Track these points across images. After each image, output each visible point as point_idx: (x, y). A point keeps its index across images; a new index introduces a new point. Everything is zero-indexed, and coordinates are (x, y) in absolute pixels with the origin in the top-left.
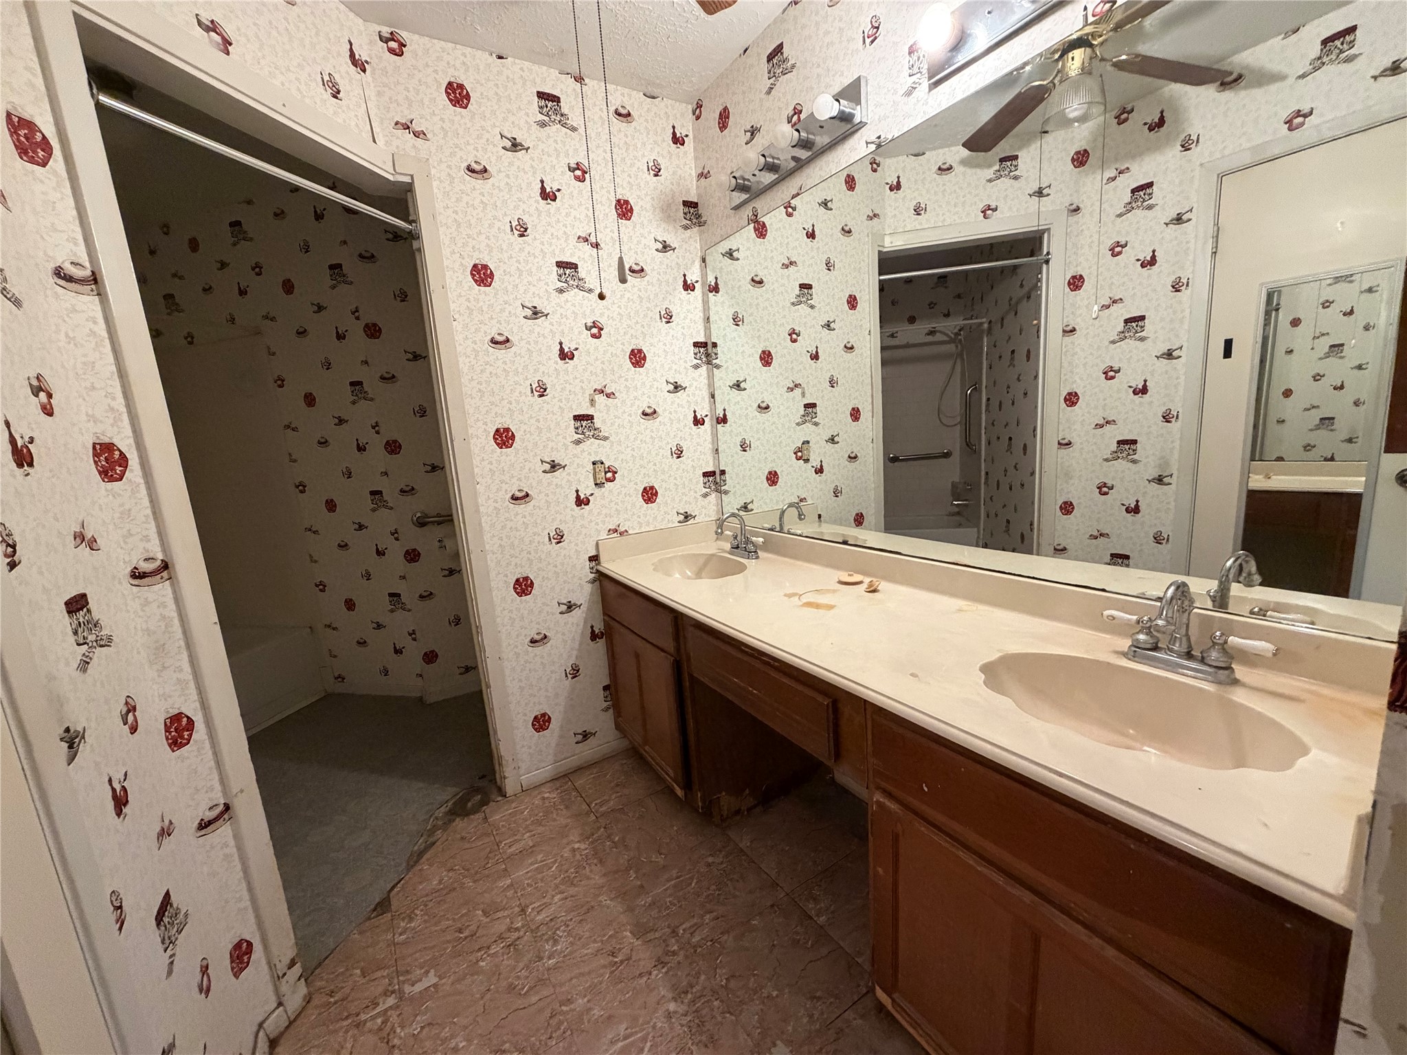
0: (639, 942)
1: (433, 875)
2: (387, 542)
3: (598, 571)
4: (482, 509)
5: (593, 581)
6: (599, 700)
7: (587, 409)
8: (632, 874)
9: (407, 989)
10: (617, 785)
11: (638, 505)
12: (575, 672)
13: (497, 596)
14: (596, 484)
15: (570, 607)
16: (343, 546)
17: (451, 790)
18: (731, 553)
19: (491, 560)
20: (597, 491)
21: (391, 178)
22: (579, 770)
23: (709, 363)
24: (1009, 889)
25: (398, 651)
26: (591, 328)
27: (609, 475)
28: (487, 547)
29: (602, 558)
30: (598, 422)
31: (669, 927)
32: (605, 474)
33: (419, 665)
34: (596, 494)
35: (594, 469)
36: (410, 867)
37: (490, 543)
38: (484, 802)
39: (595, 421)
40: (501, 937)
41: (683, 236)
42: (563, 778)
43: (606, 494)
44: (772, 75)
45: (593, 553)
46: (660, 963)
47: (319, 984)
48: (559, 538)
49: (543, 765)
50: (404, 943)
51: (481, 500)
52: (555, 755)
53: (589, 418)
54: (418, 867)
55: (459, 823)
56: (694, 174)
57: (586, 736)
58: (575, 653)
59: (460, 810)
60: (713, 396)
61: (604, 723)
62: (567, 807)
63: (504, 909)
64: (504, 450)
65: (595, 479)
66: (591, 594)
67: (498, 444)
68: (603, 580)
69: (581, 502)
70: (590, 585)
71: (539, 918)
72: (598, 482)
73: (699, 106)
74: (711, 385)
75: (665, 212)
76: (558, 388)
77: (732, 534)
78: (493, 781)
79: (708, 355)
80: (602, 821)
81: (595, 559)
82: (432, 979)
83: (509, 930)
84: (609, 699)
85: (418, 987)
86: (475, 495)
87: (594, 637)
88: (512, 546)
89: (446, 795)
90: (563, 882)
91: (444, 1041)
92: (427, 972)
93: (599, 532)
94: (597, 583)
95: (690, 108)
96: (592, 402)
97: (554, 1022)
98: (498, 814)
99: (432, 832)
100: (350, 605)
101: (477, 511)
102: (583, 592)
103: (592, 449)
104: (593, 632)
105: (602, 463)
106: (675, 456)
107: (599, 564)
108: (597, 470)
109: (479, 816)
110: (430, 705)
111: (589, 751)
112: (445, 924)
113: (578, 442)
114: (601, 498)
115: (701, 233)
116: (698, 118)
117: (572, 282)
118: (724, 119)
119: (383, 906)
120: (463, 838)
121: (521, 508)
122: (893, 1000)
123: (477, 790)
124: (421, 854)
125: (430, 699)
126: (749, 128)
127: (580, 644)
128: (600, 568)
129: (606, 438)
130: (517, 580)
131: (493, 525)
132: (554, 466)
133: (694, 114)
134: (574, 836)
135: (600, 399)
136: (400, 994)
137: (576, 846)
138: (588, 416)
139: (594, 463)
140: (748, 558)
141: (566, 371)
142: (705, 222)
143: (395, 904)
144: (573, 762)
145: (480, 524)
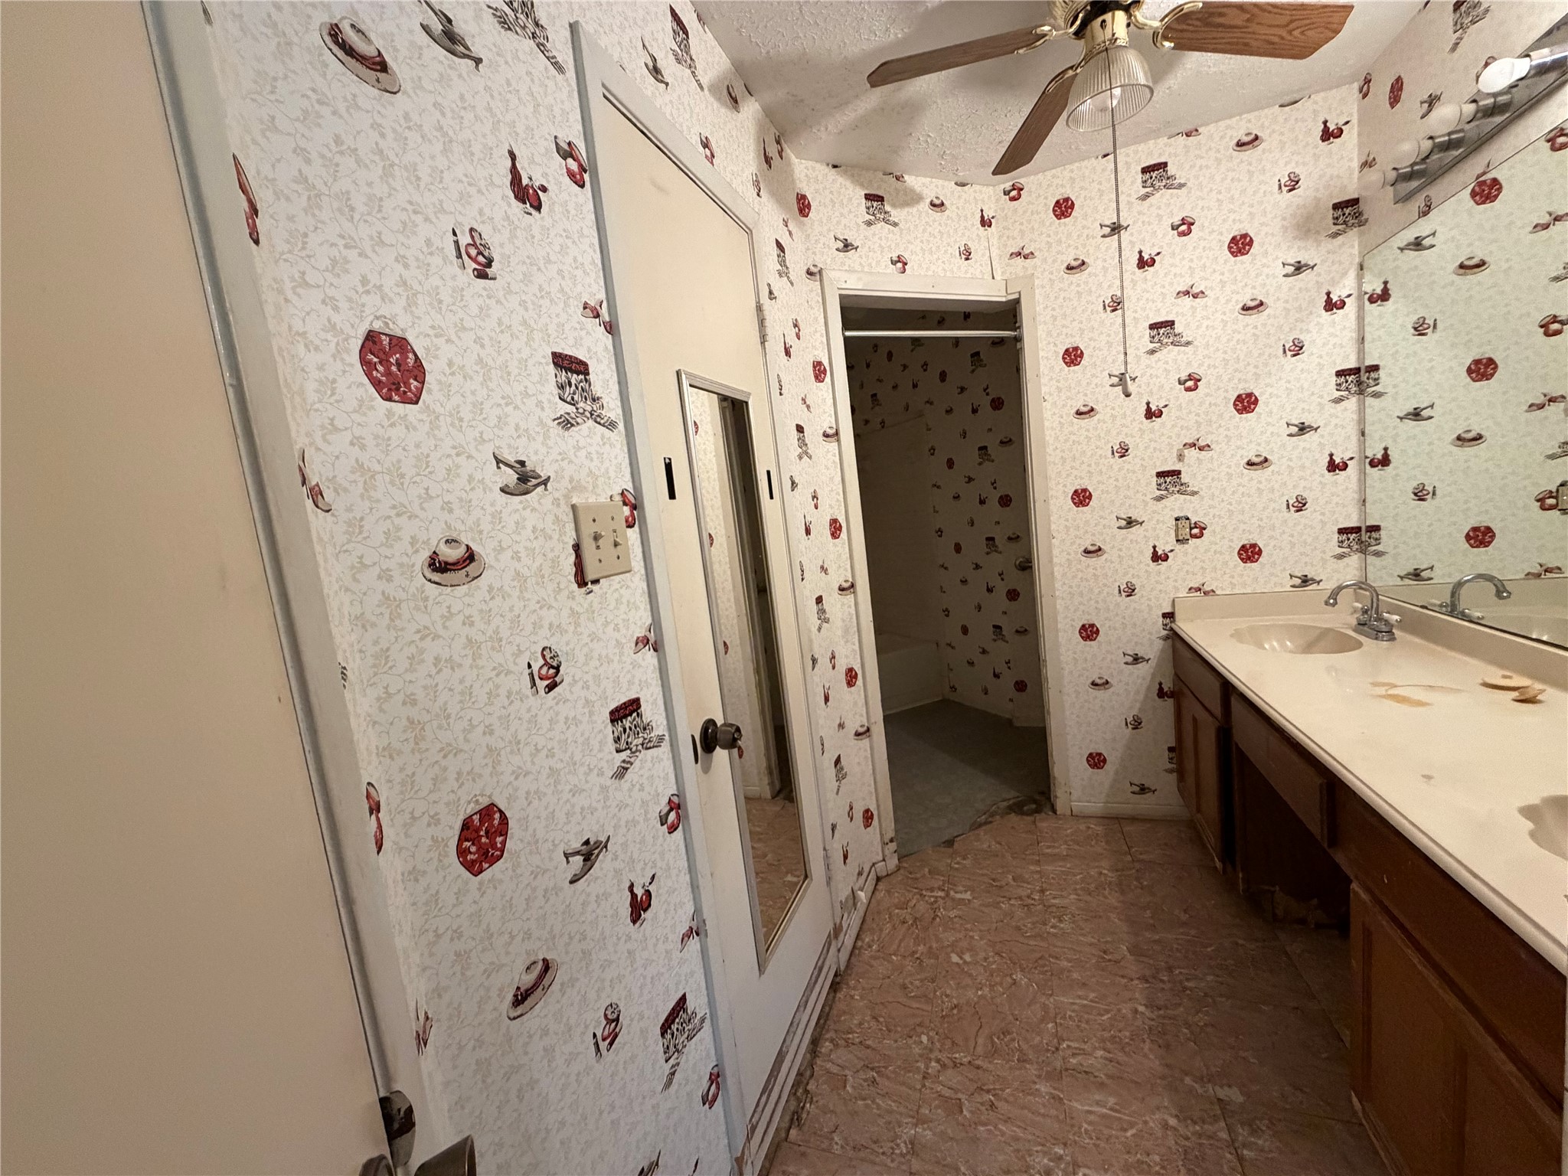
0: (1132, 958)
1: (984, 841)
2: (995, 581)
3: (1172, 629)
4: (1055, 560)
5: (1166, 638)
6: (1164, 761)
7: (1174, 464)
8: (1148, 913)
9: (952, 893)
10: (1166, 844)
11: (1231, 564)
12: (1137, 724)
13: (1062, 638)
14: (1178, 541)
15: (1137, 659)
16: (964, 582)
17: (1013, 794)
18: (1355, 630)
19: (1060, 605)
20: (1178, 547)
21: (1004, 299)
22: (1133, 819)
23: (1361, 392)
24: (1440, 991)
25: (996, 676)
26: (1186, 381)
27: (1195, 531)
28: (1057, 593)
29: (1178, 616)
30: (1185, 478)
31: (1166, 962)
32: (1191, 530)
33: (1012, 692)
34: (1177, 550)
35: (1177, 525)
36: (971, 830)
37: (1060, 589)
38: (1038, 811)
39: (1182, 476)
40: (1020, 898)
41: (1330, 246)
42: (1114, 821)
43: (1190, 550)
44: (1459, 27)
45: (1168, 610)
46: (1144, 979)
47: (905, 865)
48: (1130, 591)
49: (1093, 800)
50: (957, 869)
51: (1056, 552)
52: (1108, 795)
53: (1176, 473)
54: (976, 832)
55: (1014, 818)
56: (1356, 164)
57: (1143, 790)
58: (1138, 705)
59: (1017, 808)
60: (1363, 434)
61: (1166, 785)
62: (1107, 842)
63: (1028, 883)
64: (1081, 509)
65: (1177, 535)
66: (1163, 651)
67: (1075, 504)
68: (1175, 640)
69: (1156, 557)
70: (1161, 642)
71: (1053, 901)
72: (1181, 538)
73: (1367, 81)
74: (1362, 421)
75: (1304, 227)
76: (1141, 447)
77: (1360, 606)
78: (1049, 799)
79: (1359, 383)
80: (1137, 865)
81: (1169, 616)
82: (968, 896)
83: (1029, 897)
84: (1174, 761)
85: (959, 896)
86: (1050, 547)
87: (1161, 694)
88: (1081, 594)
89: (1011, 794)
90: (1082, 889)
91: (966, 930)
92: (966, 891)
93: (1177, 589)
94: (1170, 641)
95: (1356, 86)
96: (1181, 457)
97: (1041, 962)
98: (1045, 823)
99: (992, 815)
100: (965, 630)
101: (1051, 561)
102: (1152, 647)
103: (1177, 504)
104: (1161, 689)
105: (1188, 519)
106: (1293, 509)
107: (1174, 621)
108: (1180, 526)
109: (1030, 819)
110: (1018, 728)
111: (1145, 805)
112: (985, 872)
113: (1160, 499)
114: (1181, 556)
115: (1361, 234)
116: (1365, 96)
117: (1165, 340)
118: (1396, 90)
119: (950, 843)
120: (1013, 828)
121: (1093, 561)
122: (1363, 1109)
123: (1035, 802)
124: (980, 825)
125: (1017, 724)
126: (1426, 97)
127: (1146, 696)
128: (1173, 626)
129: (1194, 493)
130: (1083, 626)
131: (1064, 575)
132: (1130, 523)
133: (1361, 92)
134: (1105, 863)
135: (1192, 454)
136: (948, 895)
137: (1105, 872)
138: (1174, 471)
139: (1177, 519)
140: (1376, 639)
141: (1152, 431)
142: (1367, 220)
143: (956, 845)
144: (1127, 809)
145: (1052, 573)
